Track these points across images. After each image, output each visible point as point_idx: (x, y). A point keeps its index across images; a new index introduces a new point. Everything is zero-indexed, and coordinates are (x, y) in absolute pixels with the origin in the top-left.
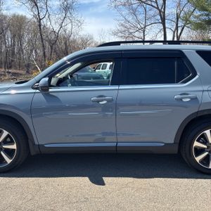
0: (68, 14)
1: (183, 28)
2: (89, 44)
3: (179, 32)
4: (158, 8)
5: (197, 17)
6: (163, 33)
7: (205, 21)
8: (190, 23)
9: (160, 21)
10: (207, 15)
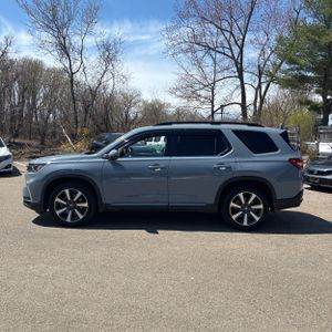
0: (110, 67)
1: (268, 86)
2: (135, 103)
3: (263, 90)
4: (233, 58)
5: (285, 72)
6: (240, 91)
7: (295, 76)
8: (277, 79)
9: (237, 74)
10: (298, 69)
